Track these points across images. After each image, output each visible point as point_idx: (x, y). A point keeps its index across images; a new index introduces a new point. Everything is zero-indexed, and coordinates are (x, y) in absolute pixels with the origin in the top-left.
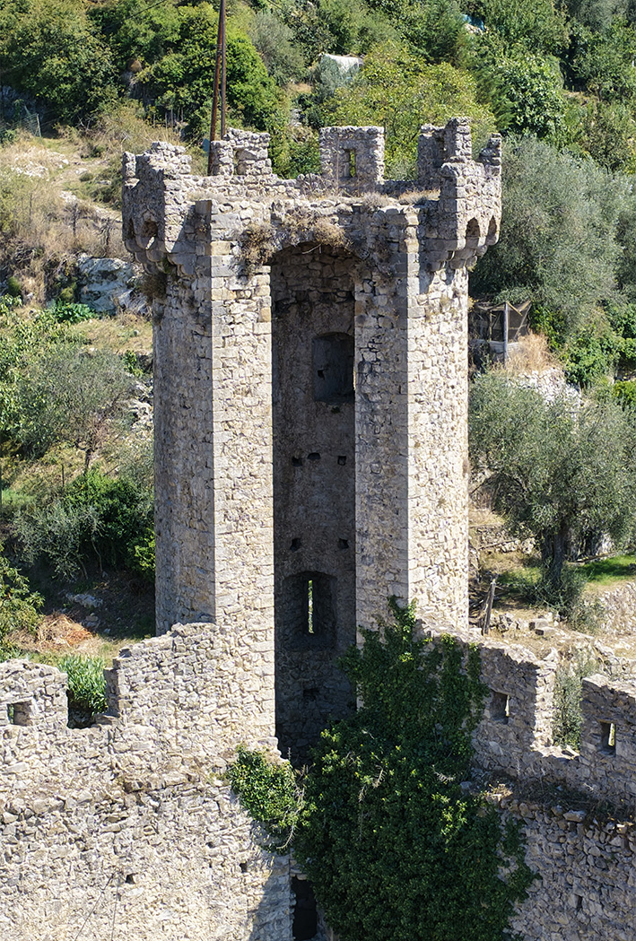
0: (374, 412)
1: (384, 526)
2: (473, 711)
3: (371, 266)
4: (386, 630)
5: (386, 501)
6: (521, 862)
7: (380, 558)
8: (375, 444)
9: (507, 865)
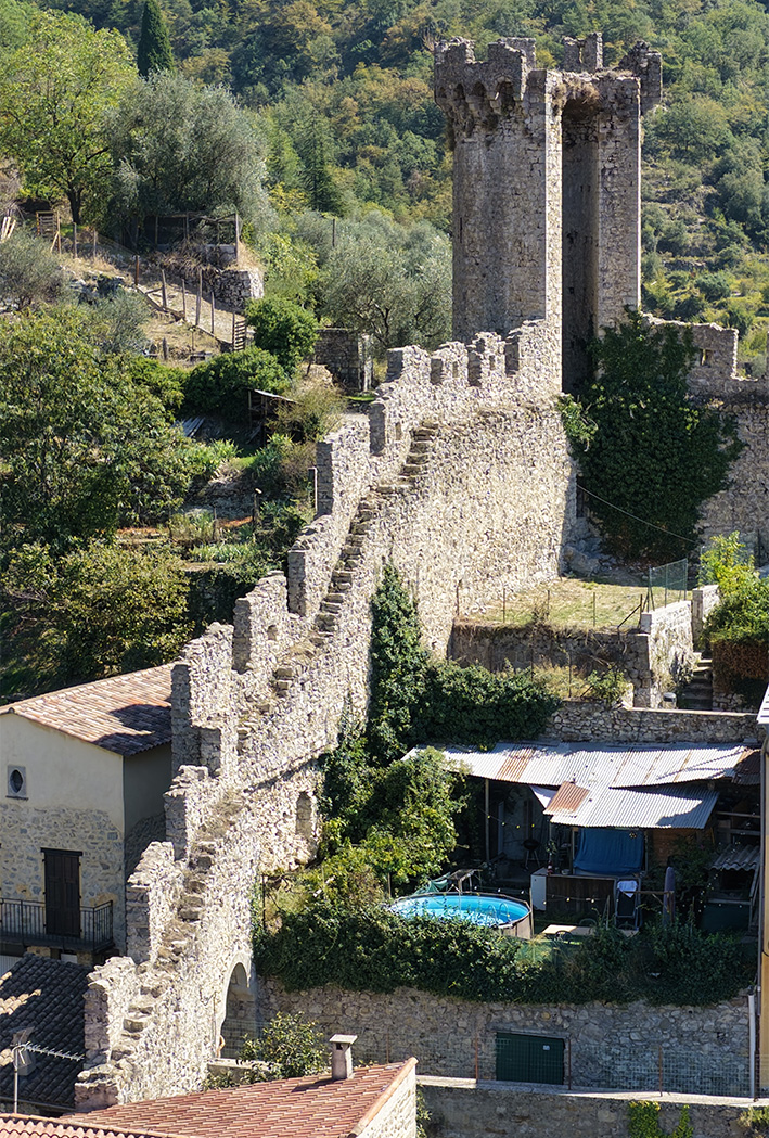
0: (613, 198)
1: (619, 265)
2: (687, 364)
3: (612, 112)
4: (621, 326)
5: (621, 250)
6: (736, 439)
7: (617, 283)
8: (613, 216)
9: (725, 442)
